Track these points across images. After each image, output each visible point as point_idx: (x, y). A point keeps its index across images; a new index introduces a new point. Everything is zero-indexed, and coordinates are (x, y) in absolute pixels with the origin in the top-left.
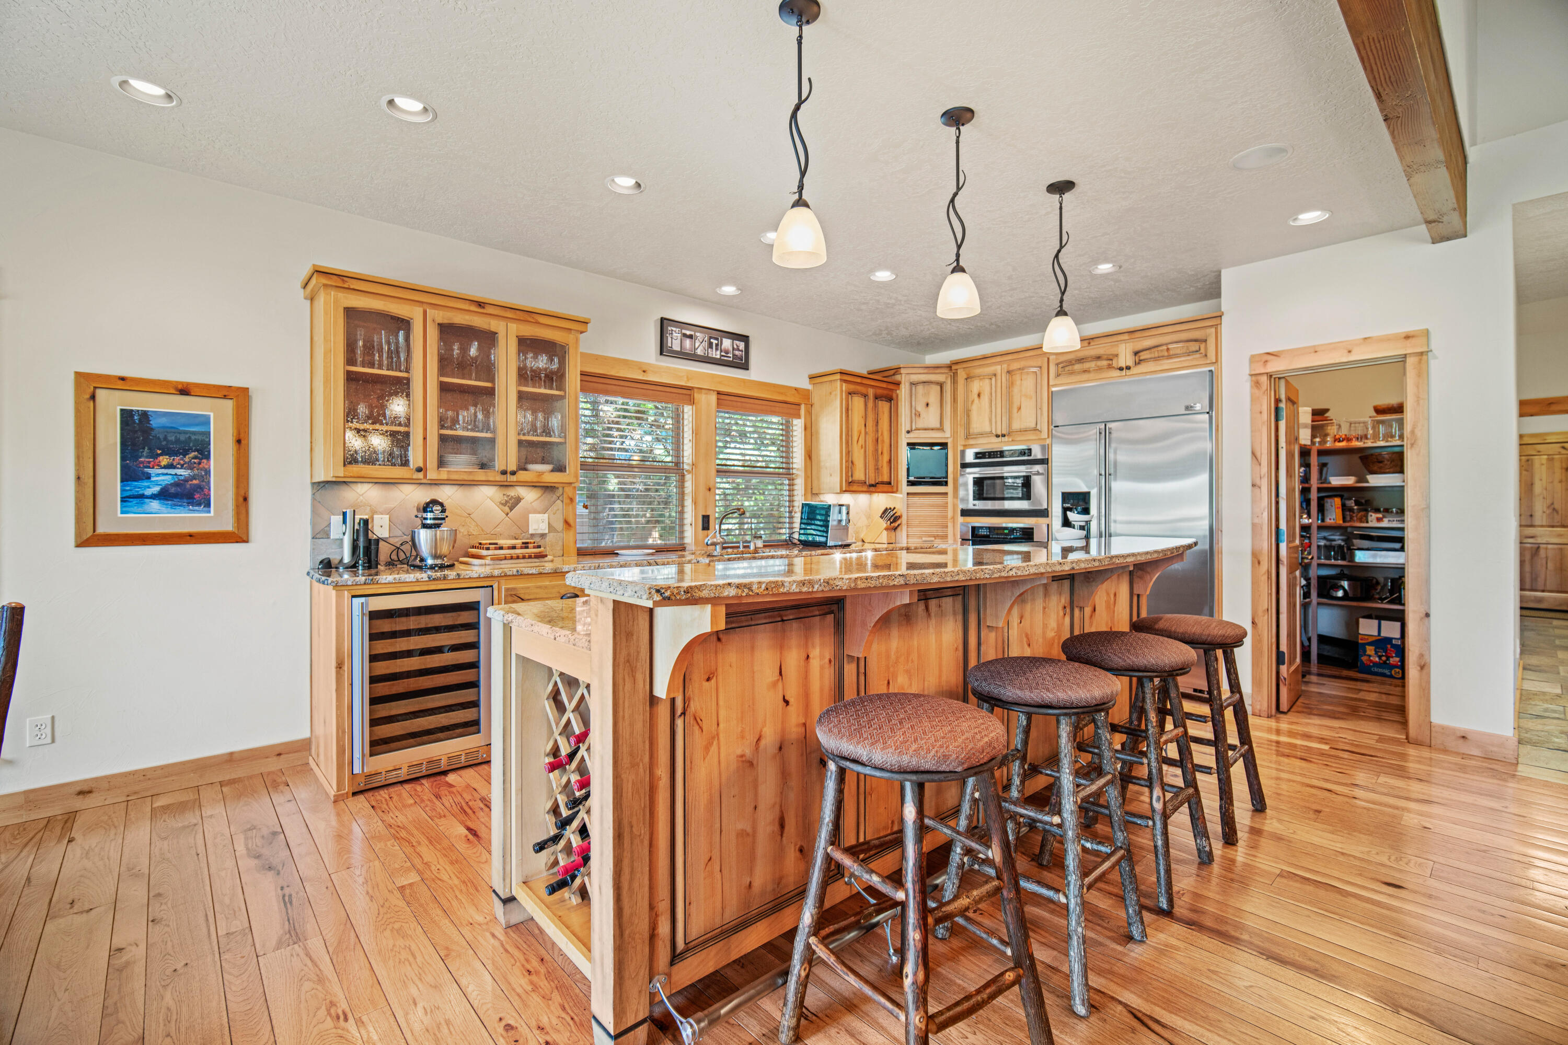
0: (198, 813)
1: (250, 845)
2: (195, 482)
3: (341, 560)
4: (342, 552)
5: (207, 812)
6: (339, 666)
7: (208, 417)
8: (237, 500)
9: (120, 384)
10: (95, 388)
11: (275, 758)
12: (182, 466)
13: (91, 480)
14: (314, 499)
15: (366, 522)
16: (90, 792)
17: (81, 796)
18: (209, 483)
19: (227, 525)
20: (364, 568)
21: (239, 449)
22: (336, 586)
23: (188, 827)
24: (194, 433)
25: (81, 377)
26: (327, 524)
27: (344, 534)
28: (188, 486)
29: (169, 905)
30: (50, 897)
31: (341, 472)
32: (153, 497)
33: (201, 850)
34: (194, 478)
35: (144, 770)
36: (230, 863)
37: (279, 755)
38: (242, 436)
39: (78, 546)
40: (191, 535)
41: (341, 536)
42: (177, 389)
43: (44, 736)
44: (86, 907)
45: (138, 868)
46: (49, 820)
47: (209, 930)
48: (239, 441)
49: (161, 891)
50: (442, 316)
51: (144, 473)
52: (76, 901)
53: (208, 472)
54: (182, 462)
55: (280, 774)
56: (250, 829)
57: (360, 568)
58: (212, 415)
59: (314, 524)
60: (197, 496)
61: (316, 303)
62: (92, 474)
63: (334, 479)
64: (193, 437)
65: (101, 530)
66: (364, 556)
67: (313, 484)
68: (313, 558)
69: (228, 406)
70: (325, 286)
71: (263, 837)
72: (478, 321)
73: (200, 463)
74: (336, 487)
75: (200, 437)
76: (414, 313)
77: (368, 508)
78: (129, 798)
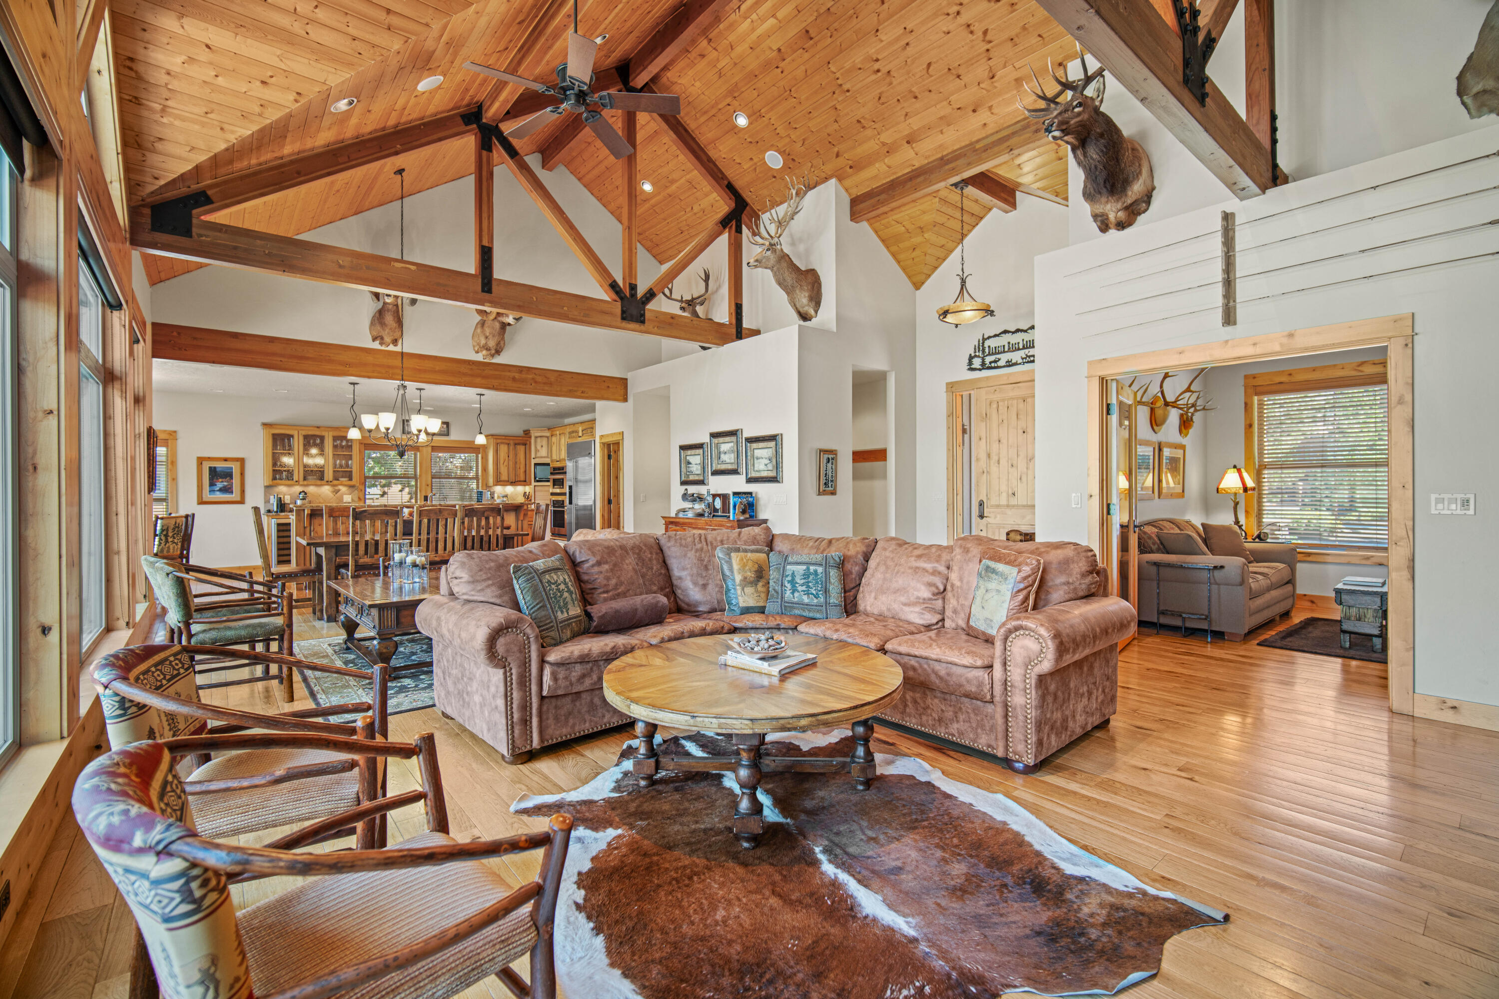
3: (273, 510)
4: (275, 507)
7: (233, 467)
8: (241, 491)
9: (209, 460)
10: (202, 461)
12: (226, 482)
13: (201, 486)
14: (264, 491)
15: (281, 498)
18: (233, 486)
19: (239, 499)
21: (242, 477)
25: (198, 458)
26: (268, 498)
27: (275, 502)
28: (227, 487)
31: (272, 483)
32: (218, 491)
34: (229, 485)
39: (199, 504)
40: (228, 502)
42: (223, 460)
48: (242, 474)
50: (304, 433)
51: (215, 484)
53: (233, 483)
57: (279, 511)
59: (265, 499)
60: (229, 490)
61: (263, 433)
63: (270, 485)
65: (204, 500)
66: (280, 508)
67: (264, 487)
69: (238, 464)
70: (267, 428)
72: (317, 433)
73: (231, 481)
74: (271, 488)
75: (230, 473)
76: (295, 433)
77: (281, 494)
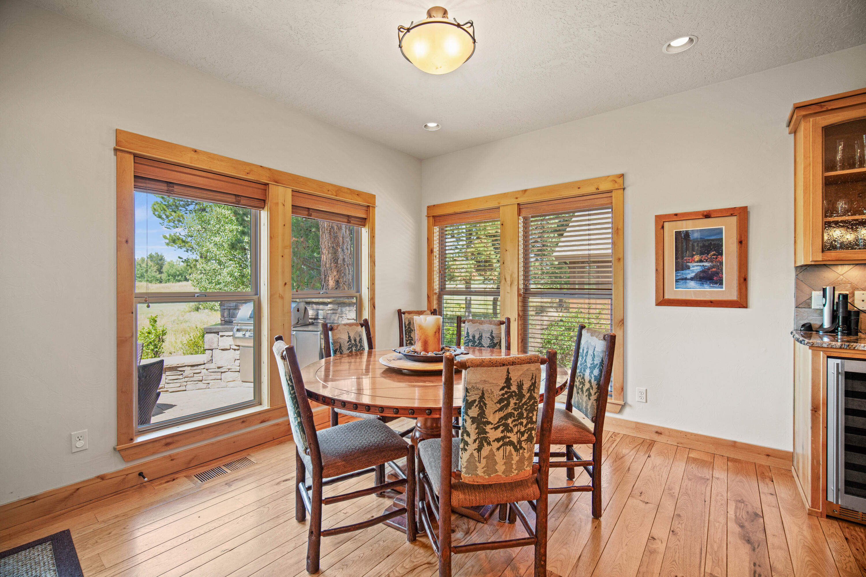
0: (711, 472)
1: (738, 514)
2: (714, 270)
3: (822, 326)
4: (823, 319)
5: (716, 474)
6: (815, 410)
7: (721, 230)
8: (739, 280)
9: (675, 218)
10: (664, 222)
11: (765, 457)
12: (707, 260)
13: (662, 271)
14: (797, 278)
15: (845, 297)
16: (661, 434)
17: (657, 434)
18: (722, 270)
19: (734, 296)
20: (843, 334)
21: (741, 247)
22: (812, 346)
23: (704, 479)
24: (713, 240)
25: (658, 217)
26: (808, 297)
27: (824, 305)
28: (710, 272)
29: (683, 525)
30: (634, 484)
31: (819, 257)
32: (692, 279)
33: (707, 499)
34: (713, 267)
35: (686, 432)
36: (722, 520)
37: (768, 455)
38: (743, 239)
39: (656, 305)
40: (711, 302)
41: (822, 307)
42: (703, 215)
43: (643, 398)
44: (646, 500)
45: (673, 491)
46: (644, 440)
47: (701, 562)
48: (741, 242)
49: (681, 514)
51: (686, 266)
52: (643, 493)
53: (721, 263)
54: (706, 258)
55: (768, 470)
56: (740, 501)
57: (839, 333)
58: (724, 227)
59: (797, 298)
60: (715, 278)
61: (798, 134)
62: (662, 267)
63: (813, 263)
64: (713, 243)
65: (667, 297)
66: (843, 324)
67: (796, 268)
68: (796, 322)
69: (733, 220)
70: (805, 116)
71: (748, 512)
73: (717, 258)
74: (817, 269)
75: (717, 242)
77: (849, 285)
78: (679, 445)
